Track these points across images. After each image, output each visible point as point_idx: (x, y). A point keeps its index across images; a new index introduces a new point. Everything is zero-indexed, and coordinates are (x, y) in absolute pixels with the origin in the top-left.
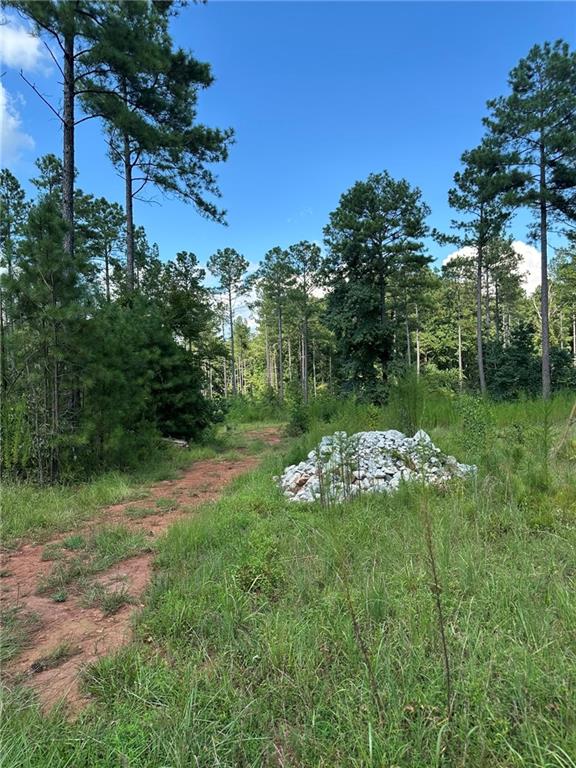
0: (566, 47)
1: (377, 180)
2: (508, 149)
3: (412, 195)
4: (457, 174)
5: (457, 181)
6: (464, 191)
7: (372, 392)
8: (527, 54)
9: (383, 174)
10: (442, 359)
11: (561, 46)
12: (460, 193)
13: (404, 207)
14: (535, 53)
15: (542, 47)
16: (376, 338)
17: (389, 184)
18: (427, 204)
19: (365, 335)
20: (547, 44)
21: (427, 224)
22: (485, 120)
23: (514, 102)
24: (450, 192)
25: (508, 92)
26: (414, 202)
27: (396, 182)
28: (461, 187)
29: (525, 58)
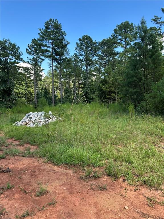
0: (58, 22)
1: (6, 41)
2: (44, 43)
3: (17, 48)
4: (29, 45)
5: (28, 46)
6: (30, 50)
7: (6, 105)
8: (49, 20)
9: (8, 40)
10: (20, 95)
11: (56, 21)
12: (29, 50)
13: (15, 51)
14: (50, 20)
15: (52, 20)
16: (7, 88)
17: (10, 43)
18: (22, 52)
19: (4, 87)
20: (53, 19)
21: (22, 58)
22: (39, 34)
23: (46, 31)
24: (26, 49)
25: (44, 28)
26: (18, 50)
27: (12, 43)
28: (30, 48)
29: (48, 21)
